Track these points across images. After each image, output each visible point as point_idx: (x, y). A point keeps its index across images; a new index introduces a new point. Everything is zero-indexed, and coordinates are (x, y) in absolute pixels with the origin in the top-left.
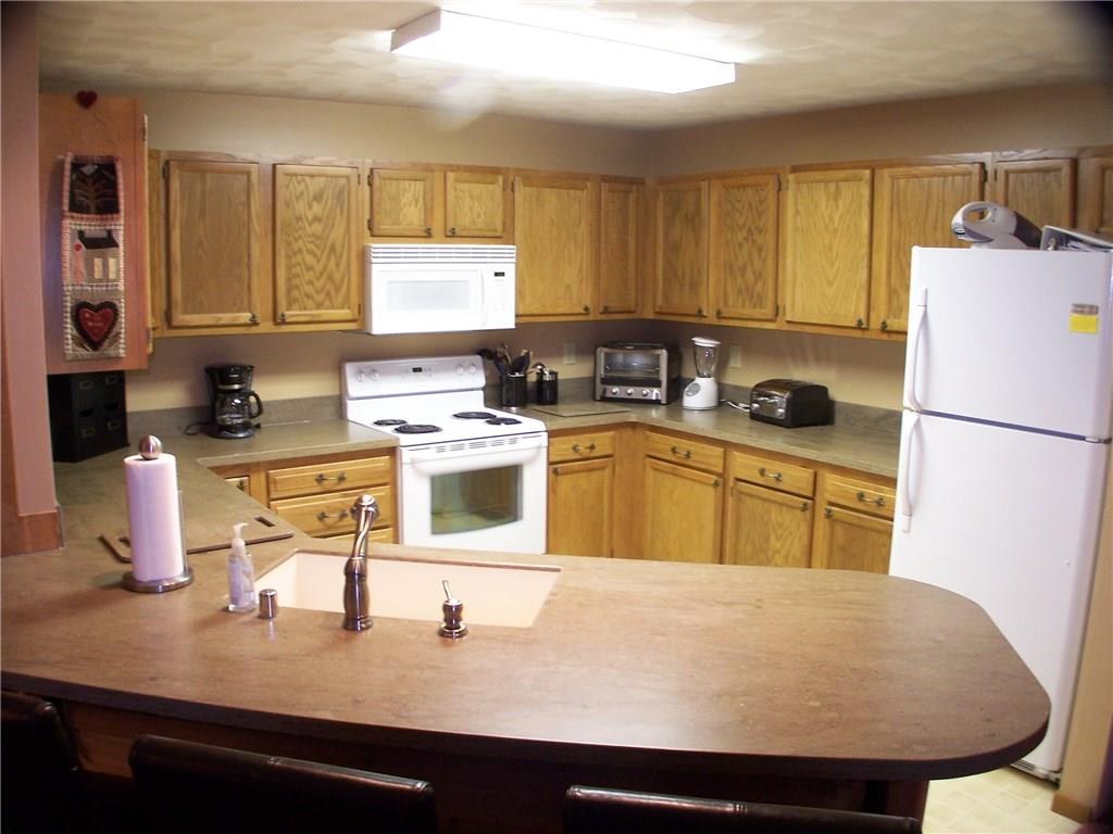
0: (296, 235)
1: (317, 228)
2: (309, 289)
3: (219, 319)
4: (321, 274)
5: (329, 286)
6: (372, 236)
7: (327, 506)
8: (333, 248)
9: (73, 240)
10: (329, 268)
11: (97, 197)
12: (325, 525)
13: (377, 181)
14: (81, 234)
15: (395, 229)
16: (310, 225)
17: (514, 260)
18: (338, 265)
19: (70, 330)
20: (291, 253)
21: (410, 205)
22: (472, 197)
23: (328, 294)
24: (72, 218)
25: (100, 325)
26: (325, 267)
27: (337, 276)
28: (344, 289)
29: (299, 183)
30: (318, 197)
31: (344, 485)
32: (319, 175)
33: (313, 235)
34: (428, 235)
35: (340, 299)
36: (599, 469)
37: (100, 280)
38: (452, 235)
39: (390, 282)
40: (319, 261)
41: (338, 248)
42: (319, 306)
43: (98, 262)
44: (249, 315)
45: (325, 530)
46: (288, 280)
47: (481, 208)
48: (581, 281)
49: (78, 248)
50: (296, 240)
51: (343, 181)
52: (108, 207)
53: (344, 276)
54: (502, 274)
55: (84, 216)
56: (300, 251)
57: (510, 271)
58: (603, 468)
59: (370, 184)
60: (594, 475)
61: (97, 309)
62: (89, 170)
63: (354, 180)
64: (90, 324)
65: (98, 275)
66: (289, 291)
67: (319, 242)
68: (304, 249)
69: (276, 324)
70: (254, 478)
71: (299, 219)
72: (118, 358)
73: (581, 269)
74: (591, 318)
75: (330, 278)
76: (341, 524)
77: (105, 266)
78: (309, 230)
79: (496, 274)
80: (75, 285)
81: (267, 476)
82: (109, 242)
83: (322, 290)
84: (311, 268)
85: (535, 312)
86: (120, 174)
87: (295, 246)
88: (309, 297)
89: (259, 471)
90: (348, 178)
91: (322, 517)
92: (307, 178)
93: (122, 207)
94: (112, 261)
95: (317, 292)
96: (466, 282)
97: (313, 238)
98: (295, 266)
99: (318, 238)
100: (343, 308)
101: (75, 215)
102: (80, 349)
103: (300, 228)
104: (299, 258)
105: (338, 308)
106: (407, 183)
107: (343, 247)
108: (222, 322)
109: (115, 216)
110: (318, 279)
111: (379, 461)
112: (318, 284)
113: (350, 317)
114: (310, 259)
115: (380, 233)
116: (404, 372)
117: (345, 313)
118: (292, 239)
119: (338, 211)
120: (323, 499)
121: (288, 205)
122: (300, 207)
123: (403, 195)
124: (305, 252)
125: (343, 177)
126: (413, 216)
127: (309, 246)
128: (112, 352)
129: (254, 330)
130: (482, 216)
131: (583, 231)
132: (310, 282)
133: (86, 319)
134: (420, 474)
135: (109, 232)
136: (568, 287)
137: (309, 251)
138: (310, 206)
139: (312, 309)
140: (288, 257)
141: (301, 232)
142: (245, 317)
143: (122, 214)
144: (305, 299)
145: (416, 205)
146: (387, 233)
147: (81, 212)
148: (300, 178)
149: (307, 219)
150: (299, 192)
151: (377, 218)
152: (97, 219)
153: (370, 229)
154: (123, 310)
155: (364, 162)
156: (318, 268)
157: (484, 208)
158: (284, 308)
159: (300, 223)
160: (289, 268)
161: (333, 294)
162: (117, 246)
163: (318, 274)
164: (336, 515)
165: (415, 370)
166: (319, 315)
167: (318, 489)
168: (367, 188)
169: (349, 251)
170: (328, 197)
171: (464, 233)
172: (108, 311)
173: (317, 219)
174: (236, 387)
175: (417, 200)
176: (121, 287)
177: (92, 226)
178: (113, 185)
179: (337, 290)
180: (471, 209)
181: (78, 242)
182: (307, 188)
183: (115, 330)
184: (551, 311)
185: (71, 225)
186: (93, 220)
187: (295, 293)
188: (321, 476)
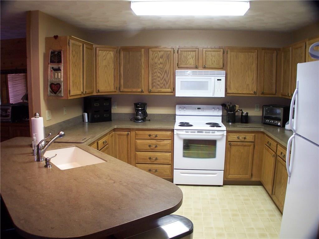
0: (155, 68)
1: (161, 66)
2: (158, 83)
3: (132, 90)
4: (162, 78)
5: (164, 82)
6: (178, 68)
7: (152, 143)
8: (166, 72)
9: (51, 69)
10: (164, 77)
11: (58, 59)
12: (151, 148)
13: (179, 52)
14: (53, 68)
15: (185, 66)
16: (159, 65)
17: (225, 75)
18: (167, 76)
19: (49, 89)
20: (153, 73)
21: (190, 59)
22: (212, 56)
23: (164, 85)
24: (51, 64)
25: (56, 88)
26: (163, 77)
27: (167, 79)
28: (169, 83)
29: (156, 53)
30: (162, 57)
31: (157, 138)
32: (162, 51)
33: (160, 68)
34: (196, 68)
35: (167, 86)
36: (248, 146)
37: (57, 78)
38: (205, 68)
39: (181, 81)
40: (161, 75)
41: (167, 72)
42: (161, 88)
43: (56, 74)
44: (141, 90)
45: (150, 150)
46: (152, 80)
47: (215, 59)
48: (253, 83)
49: (52, 71)
50: (155, 69)
51: (169, 53)
52: (60, 62)
53: (169, 79)
54: (221, 80)
55: (54, 64)
56: (156, 72)
57: (223, 79)
58: (250, 146)
59: (178, 53)
60: (246, 148)
61: (55, 85)
62: (56, 53)
63: (172, 52)
64: (54, 88)
65: (56, 77)
66: (152, 83)
67: (161, 70)
68: (157, 71)
69: (149, 92)
70: (132, 132)
71: (156, 63)
72: (61, 96)
73: (253, 79)
74: (257, 95)
75: (165, 80)
76: (155, 149)
77: (58, 75)
78: (159, 66)
79: (218, 80)
80: (50, 79)
81: (135, 132)
82: (59, 70)
83: (163, 83)
84: (159, 77)
85: (235, 92)
86: (62, 54)
87: (155, 71)
88: (158, 85)
89: (133, 131)
90: (171, 51)
91: (150, 146)
92: (158, 52)
93: (62, 61)
94: (59, 74)
95: (161, 84)
96: (207, 82)
97: (160, 69)
98: (154, 76)
99: (161, 69)
100: (169, 89)
101: (52, 63)
102: (52, 94)
103: (156, 66)
104: (156, 74)
105: (167, 89)
106: (189, 52)
107: (169, 71)
108: (133, 91)
109: (61, 63)
110: (161, 80)
111: (168, 133)
112: (161, 82)
113: (170, 91)
114: (159, 75)
115: (180, 67)
116: (195, 109)
117: (169, 90)
118: (154, 69)
119: (168, 61)
120: (151, 141)
121: (152, 60)
122: (156, 60)
123: (188, 56)
124: (157, 72)
125: (169, 51)
126: (192, 62)
127: (159, 71)
128: (59, 95)
129: (143, 94)
130: (215, 62)
131: (254, 66)
132: (159, 81)
133: (53, 87)
134: (180, 138)
135: (59, 67)
136: (248, 85)
137: (158, 72)
138: (159, 60)
139: (159, 89)
140: (152, 74)
141: (156, 67)
142: (140, 90)
143: (63, 63)
144: (157, 85)
145: (193, 59)
146: (182, 67)
147: (53, 63)
148: (156, 52)
149: (158, 63)
150: (155, 56)
151: (180, 63)
152: (57, 64)
153: (178, 66)
154: (62, 85)
155: (176, 47)
156: (161, 77)
157: (216, 59)
158: (151, 88)
159: (156, 65)
160: (152, 77)
161: (166, 84)
162: (61, 70)
163: (161, 79)
164: (154, 146)
165: (198, 108)
166: (161, 90)
167: (149, 138)
168: (177, 54)
169: (171, 72)
170: (164, 57)
171: (209, 67)
172: (59, 85)
173: (161, 63)
174: (140, 109)
175: (193, 58)
176: (62, 80)
177: (55, 66)
178: (61, 56)
179: (167, 83)
180: (212, 59)
181: (52, 69)
182: (158, 55)
183: (60, 90)
184: (241, 92)
185: (50, 66)
186: (56, 64)
187: (154, 84)
188: (150, 134)
